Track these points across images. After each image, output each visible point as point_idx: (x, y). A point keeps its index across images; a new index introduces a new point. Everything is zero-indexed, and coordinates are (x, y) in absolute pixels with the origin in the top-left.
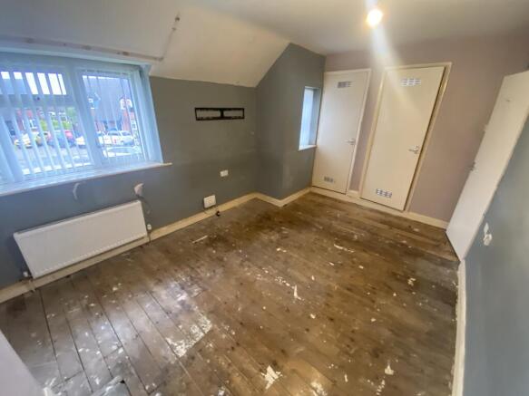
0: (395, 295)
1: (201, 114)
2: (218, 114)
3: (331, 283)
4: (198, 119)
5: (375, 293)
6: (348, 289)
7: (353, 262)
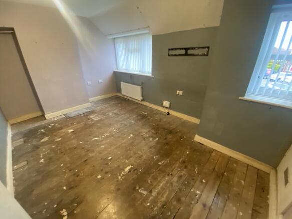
0: (65, 188)
1: (172, 52)
2: (183, 52)
3: (95, 153)
4: (169, 55)
5: (74, 174)
6: (86, 160)
7: (107, 173)
